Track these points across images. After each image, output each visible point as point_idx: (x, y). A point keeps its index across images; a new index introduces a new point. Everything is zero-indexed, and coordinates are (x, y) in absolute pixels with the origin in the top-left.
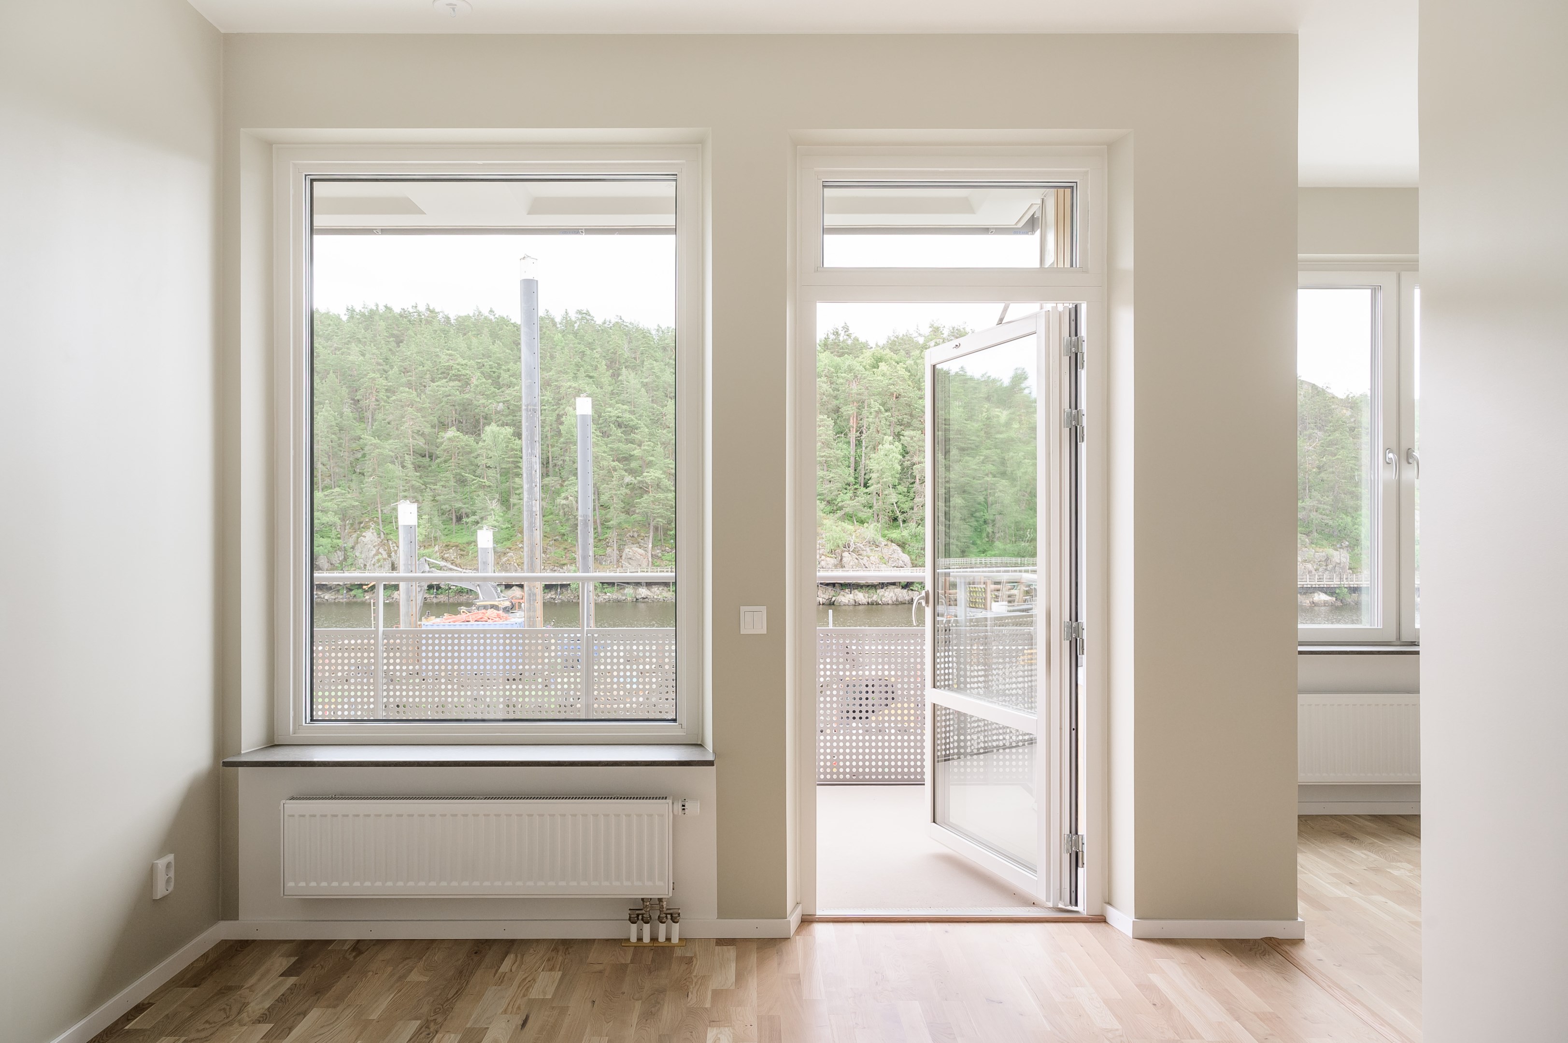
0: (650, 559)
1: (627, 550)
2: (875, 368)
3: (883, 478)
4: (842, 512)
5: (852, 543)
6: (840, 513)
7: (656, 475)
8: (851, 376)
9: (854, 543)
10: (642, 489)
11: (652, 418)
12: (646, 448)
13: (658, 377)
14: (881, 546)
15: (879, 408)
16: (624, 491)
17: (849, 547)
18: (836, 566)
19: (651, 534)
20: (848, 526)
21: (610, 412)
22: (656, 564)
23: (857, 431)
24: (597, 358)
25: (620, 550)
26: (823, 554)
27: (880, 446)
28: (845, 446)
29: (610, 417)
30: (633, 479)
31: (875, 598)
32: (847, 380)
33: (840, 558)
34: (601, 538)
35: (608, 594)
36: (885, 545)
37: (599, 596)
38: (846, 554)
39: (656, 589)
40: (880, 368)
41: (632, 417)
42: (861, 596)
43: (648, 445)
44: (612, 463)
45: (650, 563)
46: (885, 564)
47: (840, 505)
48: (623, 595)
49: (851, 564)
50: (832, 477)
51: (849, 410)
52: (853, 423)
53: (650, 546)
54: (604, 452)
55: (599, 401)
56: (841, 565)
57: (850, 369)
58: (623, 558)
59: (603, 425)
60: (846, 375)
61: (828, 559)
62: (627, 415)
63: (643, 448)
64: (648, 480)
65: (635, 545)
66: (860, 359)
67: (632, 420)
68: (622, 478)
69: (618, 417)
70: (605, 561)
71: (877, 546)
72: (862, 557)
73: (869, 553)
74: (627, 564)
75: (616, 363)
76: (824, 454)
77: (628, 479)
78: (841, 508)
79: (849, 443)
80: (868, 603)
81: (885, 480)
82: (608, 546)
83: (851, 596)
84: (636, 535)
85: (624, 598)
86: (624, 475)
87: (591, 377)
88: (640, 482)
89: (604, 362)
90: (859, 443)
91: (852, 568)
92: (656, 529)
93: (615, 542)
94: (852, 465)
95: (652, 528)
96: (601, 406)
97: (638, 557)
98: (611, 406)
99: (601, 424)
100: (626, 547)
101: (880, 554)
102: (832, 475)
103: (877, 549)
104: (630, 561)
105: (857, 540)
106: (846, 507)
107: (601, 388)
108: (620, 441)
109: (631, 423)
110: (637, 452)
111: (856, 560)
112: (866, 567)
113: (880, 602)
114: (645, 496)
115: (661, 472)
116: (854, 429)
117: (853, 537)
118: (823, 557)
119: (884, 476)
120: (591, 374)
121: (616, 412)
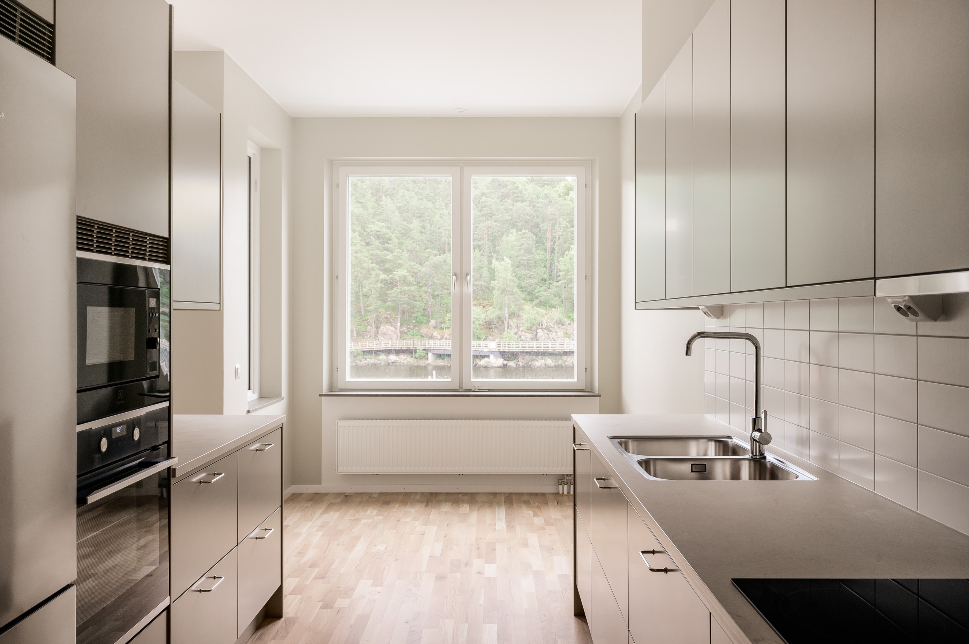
0: (399, 334)
1: (382, 328)
2: (567, 195)
3: (568, 275)
4: (538, 301)
5: (544, 322)
6: (536, 301)
7: (403, 273)
8: (547, 201)
9: (546, 322)
10: (391, 284)
11: (403, 232)
12: (396, 254)
13: (408, 202)
14: (566, 325)
15: (566, 225)
16: (379, 285)
17: (542, 326)
18: (532, 339)
19: (400, 316)
20: (542, 311)
21: (371, 228)
22: (403, 338)
23: (551, 241)
24: (365, 189)
25: (377, 328)
26: (523, 331)
27: (567, 252)
28: (542, 252)
29: (372, 231)
30: (386, 276)
31: (560, 362)
32: (544, 204)
33: (535, 334)
34: (364, 319)
35: (368, 360)
36: (569, 324)
37: (361, 361)
38: (539, 331)
39: (403, 356)
40: (569, 196)
41: (388, 231)
42: (550, 361)
43: (398, 252)
44: (371, 264)
45: (399, 337)
46: (568, 337)
47: (536, 295)
48: (378, 360)
49: (543, 337)
50: (531, 275)
51: (545, 226)
52: (548, 235)
53: (399, 324)
54: (366, 257)
55: (365, 220)
56: (536, 338)
57: (546, 196)
58: (379, 333)
59: (366, 237)
60: (543, 201)
61: (527, 334)
62: (384, 230)
63: (394, 254)
64: (397, 277)
65: (388, 324)
66: (556, 189)
67: (388, 234)
68: (378, 275)
69: (377, 231)
70: (367, 336)
71: (563, 325)
72: (551, 333)
73: (557, 330)
74: (382, 338)
75: (380, 192)
76: (526, 258)
77: (383, 276)
78: (537, 298)
79: (545, 250)
80: (555, 366)
81: (569, 277)
82: (368, 325)
83: (543, 361)
84: (389, 317)
85: (379, 362)
86: (379, 274)
87: (361, 203)
88: (391, 278)
89: (370, 192)
90: (553, 250)
91: (544, 340)
92: (404, 313)
93: (373, 322)
94: (548, 265)
95: (400, 312)
96: (366, 223)
97: (390, 332)
98: (374, 223)
99: (365, 236)
100: (382, 325)
101: (565, 330)
102: (531, 273)
103: (562, 327)
104: (385, 336)
105: (548, 320)
106: (541, 297)
107: (367, 210)
108: (378, 249)
109: (387, 236)
110: (390, 257)
111: (547, 335)
112: (555, 340)
113: (564, 365)
114: (395, 289)
115: (406, 271)
116: (550, 240)
117: (545, 318)
118: (523, 333)
119: (569, 274)
120: (360, 200)
121: (376, 228)
